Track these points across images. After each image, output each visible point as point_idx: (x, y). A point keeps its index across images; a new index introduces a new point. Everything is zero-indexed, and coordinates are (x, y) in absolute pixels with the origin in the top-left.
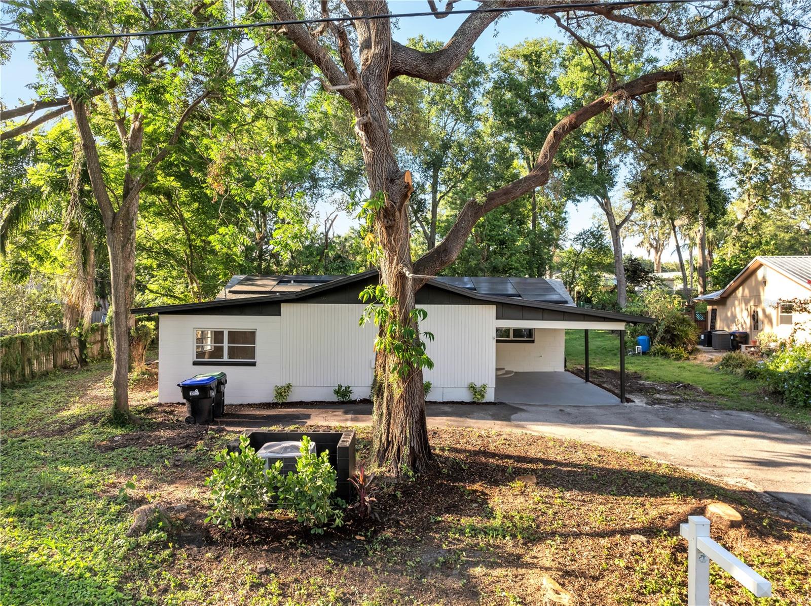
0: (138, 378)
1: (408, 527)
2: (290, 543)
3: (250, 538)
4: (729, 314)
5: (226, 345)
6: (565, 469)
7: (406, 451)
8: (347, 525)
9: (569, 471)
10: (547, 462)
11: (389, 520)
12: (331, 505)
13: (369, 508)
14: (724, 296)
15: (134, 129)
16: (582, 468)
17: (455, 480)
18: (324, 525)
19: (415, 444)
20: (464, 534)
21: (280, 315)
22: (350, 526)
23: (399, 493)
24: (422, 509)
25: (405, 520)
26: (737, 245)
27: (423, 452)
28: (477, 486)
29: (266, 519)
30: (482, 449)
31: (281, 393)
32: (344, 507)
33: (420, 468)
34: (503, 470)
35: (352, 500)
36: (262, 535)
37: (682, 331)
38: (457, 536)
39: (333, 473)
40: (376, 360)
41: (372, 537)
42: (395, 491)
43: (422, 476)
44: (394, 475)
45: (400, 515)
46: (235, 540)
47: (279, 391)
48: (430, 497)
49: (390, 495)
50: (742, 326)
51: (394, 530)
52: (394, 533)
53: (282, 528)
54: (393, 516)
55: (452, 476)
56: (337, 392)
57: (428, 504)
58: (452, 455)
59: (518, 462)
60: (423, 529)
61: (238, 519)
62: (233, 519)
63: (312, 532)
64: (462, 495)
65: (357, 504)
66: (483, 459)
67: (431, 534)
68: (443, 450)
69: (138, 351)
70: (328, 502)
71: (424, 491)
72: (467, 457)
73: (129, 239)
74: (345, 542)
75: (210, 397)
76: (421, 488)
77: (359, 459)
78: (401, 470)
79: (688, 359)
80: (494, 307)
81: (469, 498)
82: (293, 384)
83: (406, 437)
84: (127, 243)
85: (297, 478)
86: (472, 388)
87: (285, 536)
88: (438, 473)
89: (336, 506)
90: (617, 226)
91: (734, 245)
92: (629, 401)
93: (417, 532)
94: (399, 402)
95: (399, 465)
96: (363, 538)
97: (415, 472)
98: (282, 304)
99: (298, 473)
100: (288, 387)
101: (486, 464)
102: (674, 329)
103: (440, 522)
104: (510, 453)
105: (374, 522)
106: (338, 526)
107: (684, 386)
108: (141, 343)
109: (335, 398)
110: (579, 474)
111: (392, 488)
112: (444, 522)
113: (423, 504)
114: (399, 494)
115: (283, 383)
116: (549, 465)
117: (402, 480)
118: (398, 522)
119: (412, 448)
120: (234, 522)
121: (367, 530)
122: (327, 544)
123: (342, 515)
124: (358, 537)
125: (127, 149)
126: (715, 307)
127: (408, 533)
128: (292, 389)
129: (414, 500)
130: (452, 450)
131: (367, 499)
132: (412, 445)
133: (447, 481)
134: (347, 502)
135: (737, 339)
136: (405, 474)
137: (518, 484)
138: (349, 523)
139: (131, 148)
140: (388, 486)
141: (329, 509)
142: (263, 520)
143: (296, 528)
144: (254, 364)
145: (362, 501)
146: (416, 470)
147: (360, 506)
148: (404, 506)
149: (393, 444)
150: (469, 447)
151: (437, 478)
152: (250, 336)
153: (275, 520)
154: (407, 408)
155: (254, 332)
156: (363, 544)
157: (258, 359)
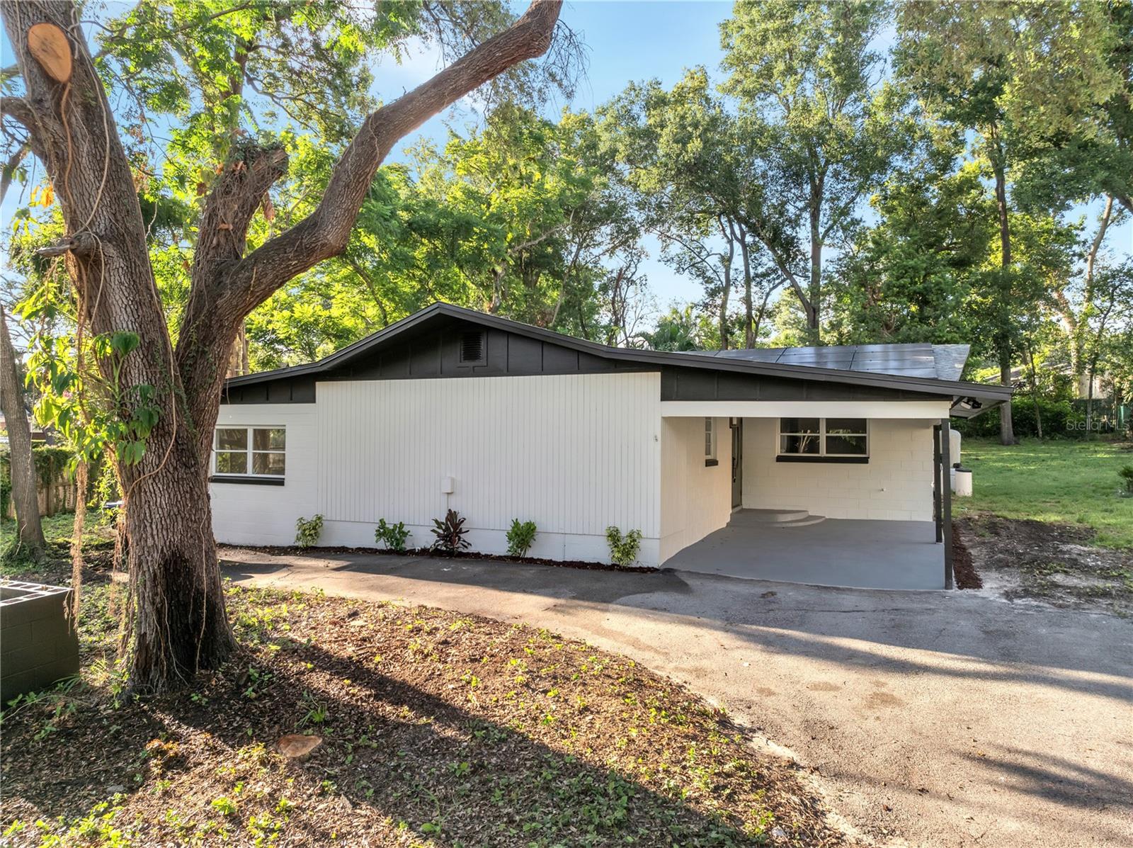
5: (250, 451)
21: (314, 401)
31: (304, 530)
47: (304, 527)
80: (659, 374)
82: (327, 516)
86: (610, 537)
92: (968, 584)
98: (318, 384)
144: (282, 483)
155: (283, 430)
157: (289, 472)
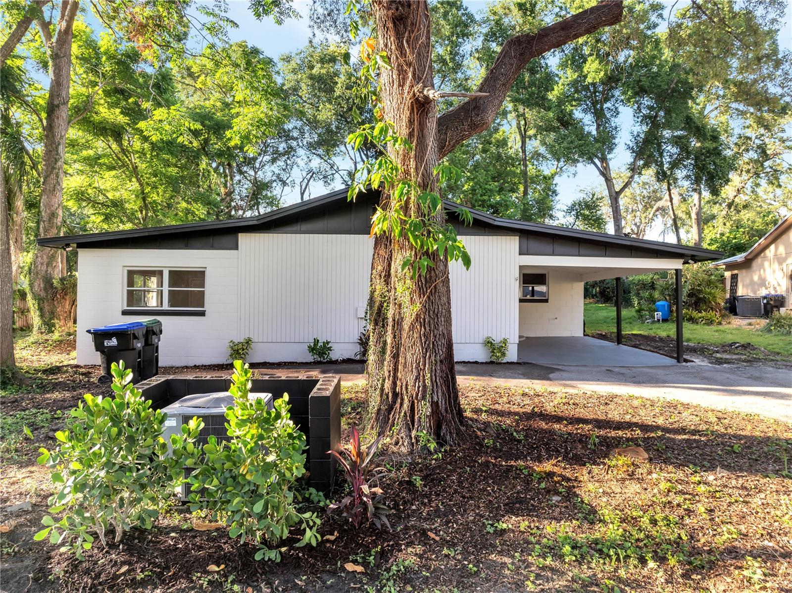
0: (60, 338)
1: (444, 543)
2: (210, 583)
3: (129, 571)
4: (756, 278)
5: (165, 289)
6: (680, 437)
7: (424, 409)
8: (328, 541)
9: (687, 440)
10: (645, 428)
11: (406, 528)
12: (295, 501)
13: (371, 508)
14: (749, 257)
15: (60, 31)
16: (706, 435)
17: (508, 456)
18: (283, 543)
19: (439, 397)
20: (561, 557)
21: (237, 249)
22: (332, 542)
23: (418, 479)
24: (463, 508)
25: (437, 531)
26: (728, 224)
27: (452, 411)
28: (548, 466)
29: (174, 529)
30: (536, 410)
31: (238, 350)
32: (322, 504)
33: (448, 438)
34: (583, 440)
35: (336, 492)
36: (156, 565)
37: (710, 293)
38: (549, 561)
39: (299, 438)
40: (373, 268)
41: (378, 566)
42: (410, 475)
43: (452, 451)
44: (404, 450)
45: (426, 520)
46: (98, 576)
47: (236, 348)
48: (472, 485)
49: (401, 483)
50: (775, 288)
51: (419, 549)
52: (420, 556)
53: (200, 548)
54: (413, 521)
55: (501, 451)
56: (312, 349)
57: (471, 498)
58: (493, 419)
59: (599, 428)
60: (475, 547)
61: (111, 532)
62: (101, 531)
63: (258, 557)
64: (527, 482)
65: (347, 501)
66: (543, 425)
67: (493, 557)
68: (477, 411)
69: (64, 307)
70: (290, 496)
71: (460, 475)
72: (517, 421)
73: (53, 168)
74: (325, 577)
75: (134, 349)
76: (455, 471)
77: (346, 427)
78: (417, 441)
79: (720, 323)
80: (517, 238)
81: (543, 485)
82: (254, 338)
83: (425, 386)
84: (51, 173)
85: (227, 448)
86: (489, 343)
87: (201, 565)
88: (479, 447)
89: (306, 504)
90: (616, 192)
91: (725, 224)
92: (686, 361)
93: (465, 553)
94: (412, 327)
95: (414, 433)
96: (360, 569)
97: (440, 445)
98: (240, 234)
99: (229, 439)
100: (247, 343)
101: (551, 432)
102: (700, 291)
103: (503, 531)
104: (581, 416)
105: (381, 534)
106: (309, 545)
107: (743, 346)
108: (67, 297)
109: (310, 358)
110: (706, 444)
111: (405, 470)
112: (513, 531)
113: (464, 497)
114: (418, 482)
115: (239, 338)
116: (652, 432)
117: (420, 457)
118: (424, 533)
119: (435, 405)
120: (102, 537)
121: (367, 551)
122: (287, 582)
123: (318, 522)
124: (350, 567)
125: (51, 56)
126: (736, 272)
127: (447, 556)
128: (253, 345)
129: (444, 490)
130: (491, 412)
131: (365, 489)
132: (435, 399)
133: (496, 458)
134: (327, 496)
135: (772, 302)
136: (425, 447)
137: (620, 461)
138: (332, 538)
139: (57, 54)
140: (399, 467)
141: (292, 510)
142: (165, 531)
143: (227, 548)
144: (202, 314)
145: (355, 494)
146: (441, 441)
147: (352, 504)
148: (430, 501)
149: (402, 400)
150: (515, 409)
151: (479, 454)
152: (198, 277)
153: (192, 530)
154: (427, 338)
155: (203, 272)
156: (361, 582)
157: (207, 307)
